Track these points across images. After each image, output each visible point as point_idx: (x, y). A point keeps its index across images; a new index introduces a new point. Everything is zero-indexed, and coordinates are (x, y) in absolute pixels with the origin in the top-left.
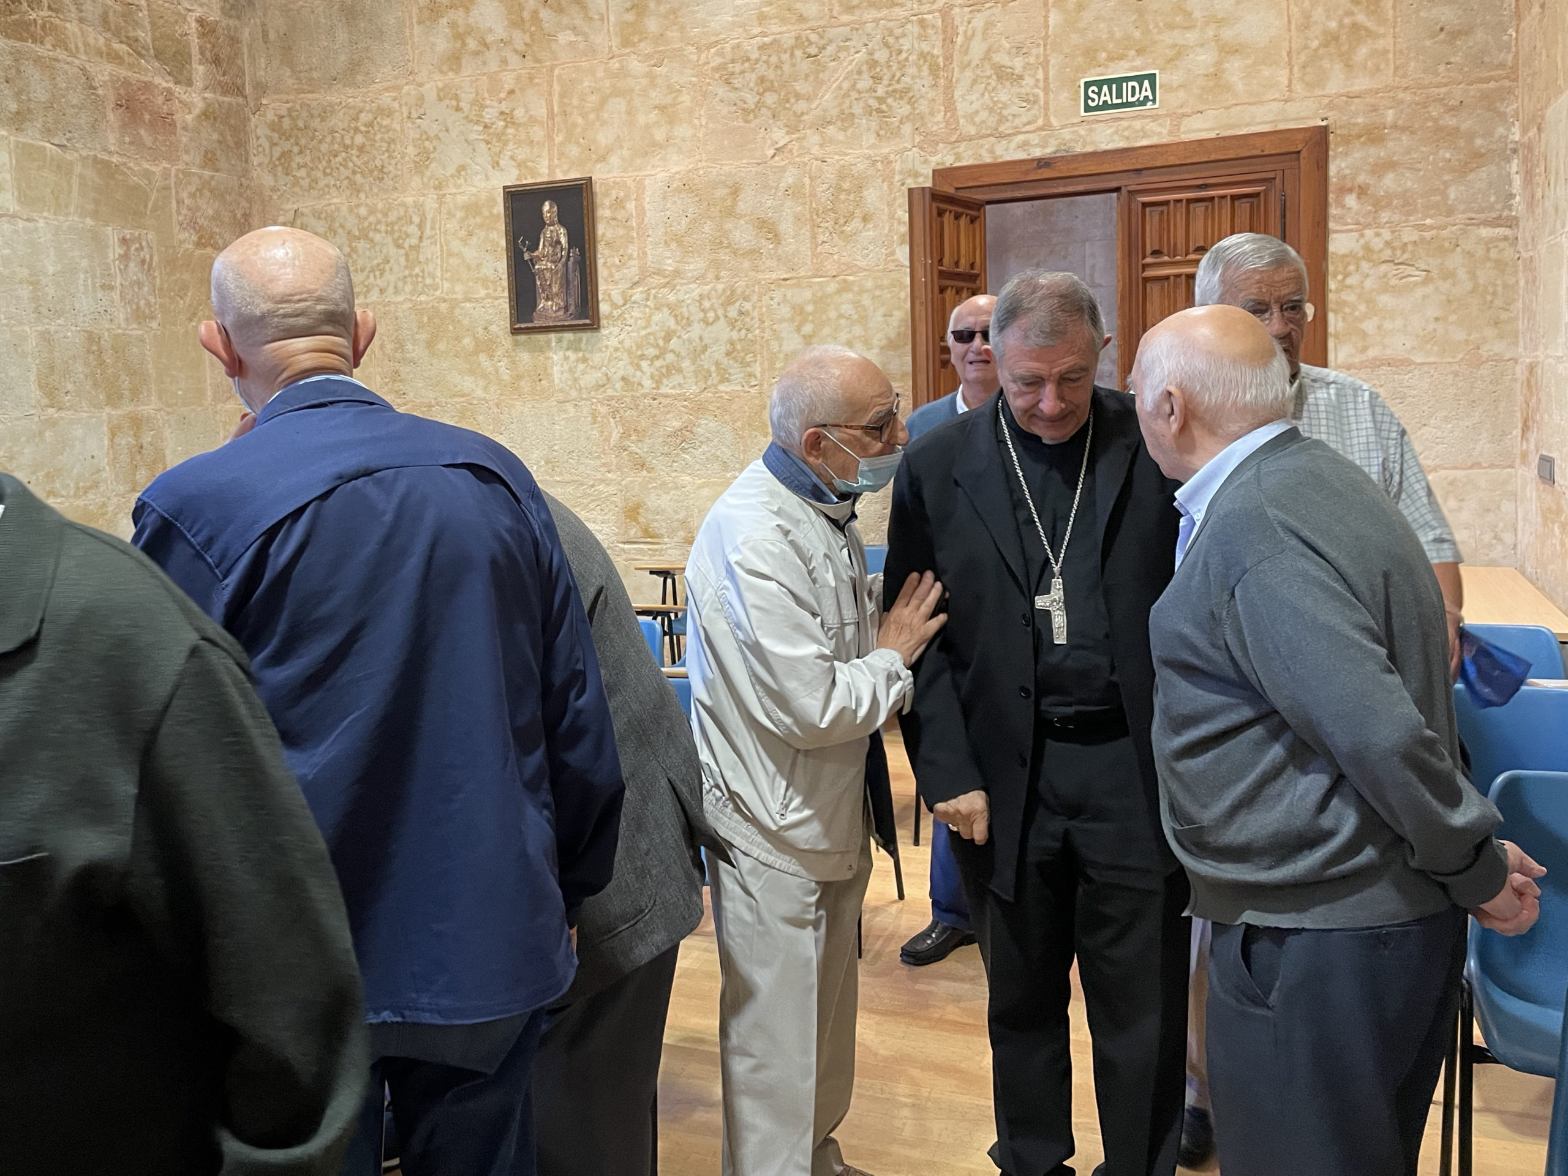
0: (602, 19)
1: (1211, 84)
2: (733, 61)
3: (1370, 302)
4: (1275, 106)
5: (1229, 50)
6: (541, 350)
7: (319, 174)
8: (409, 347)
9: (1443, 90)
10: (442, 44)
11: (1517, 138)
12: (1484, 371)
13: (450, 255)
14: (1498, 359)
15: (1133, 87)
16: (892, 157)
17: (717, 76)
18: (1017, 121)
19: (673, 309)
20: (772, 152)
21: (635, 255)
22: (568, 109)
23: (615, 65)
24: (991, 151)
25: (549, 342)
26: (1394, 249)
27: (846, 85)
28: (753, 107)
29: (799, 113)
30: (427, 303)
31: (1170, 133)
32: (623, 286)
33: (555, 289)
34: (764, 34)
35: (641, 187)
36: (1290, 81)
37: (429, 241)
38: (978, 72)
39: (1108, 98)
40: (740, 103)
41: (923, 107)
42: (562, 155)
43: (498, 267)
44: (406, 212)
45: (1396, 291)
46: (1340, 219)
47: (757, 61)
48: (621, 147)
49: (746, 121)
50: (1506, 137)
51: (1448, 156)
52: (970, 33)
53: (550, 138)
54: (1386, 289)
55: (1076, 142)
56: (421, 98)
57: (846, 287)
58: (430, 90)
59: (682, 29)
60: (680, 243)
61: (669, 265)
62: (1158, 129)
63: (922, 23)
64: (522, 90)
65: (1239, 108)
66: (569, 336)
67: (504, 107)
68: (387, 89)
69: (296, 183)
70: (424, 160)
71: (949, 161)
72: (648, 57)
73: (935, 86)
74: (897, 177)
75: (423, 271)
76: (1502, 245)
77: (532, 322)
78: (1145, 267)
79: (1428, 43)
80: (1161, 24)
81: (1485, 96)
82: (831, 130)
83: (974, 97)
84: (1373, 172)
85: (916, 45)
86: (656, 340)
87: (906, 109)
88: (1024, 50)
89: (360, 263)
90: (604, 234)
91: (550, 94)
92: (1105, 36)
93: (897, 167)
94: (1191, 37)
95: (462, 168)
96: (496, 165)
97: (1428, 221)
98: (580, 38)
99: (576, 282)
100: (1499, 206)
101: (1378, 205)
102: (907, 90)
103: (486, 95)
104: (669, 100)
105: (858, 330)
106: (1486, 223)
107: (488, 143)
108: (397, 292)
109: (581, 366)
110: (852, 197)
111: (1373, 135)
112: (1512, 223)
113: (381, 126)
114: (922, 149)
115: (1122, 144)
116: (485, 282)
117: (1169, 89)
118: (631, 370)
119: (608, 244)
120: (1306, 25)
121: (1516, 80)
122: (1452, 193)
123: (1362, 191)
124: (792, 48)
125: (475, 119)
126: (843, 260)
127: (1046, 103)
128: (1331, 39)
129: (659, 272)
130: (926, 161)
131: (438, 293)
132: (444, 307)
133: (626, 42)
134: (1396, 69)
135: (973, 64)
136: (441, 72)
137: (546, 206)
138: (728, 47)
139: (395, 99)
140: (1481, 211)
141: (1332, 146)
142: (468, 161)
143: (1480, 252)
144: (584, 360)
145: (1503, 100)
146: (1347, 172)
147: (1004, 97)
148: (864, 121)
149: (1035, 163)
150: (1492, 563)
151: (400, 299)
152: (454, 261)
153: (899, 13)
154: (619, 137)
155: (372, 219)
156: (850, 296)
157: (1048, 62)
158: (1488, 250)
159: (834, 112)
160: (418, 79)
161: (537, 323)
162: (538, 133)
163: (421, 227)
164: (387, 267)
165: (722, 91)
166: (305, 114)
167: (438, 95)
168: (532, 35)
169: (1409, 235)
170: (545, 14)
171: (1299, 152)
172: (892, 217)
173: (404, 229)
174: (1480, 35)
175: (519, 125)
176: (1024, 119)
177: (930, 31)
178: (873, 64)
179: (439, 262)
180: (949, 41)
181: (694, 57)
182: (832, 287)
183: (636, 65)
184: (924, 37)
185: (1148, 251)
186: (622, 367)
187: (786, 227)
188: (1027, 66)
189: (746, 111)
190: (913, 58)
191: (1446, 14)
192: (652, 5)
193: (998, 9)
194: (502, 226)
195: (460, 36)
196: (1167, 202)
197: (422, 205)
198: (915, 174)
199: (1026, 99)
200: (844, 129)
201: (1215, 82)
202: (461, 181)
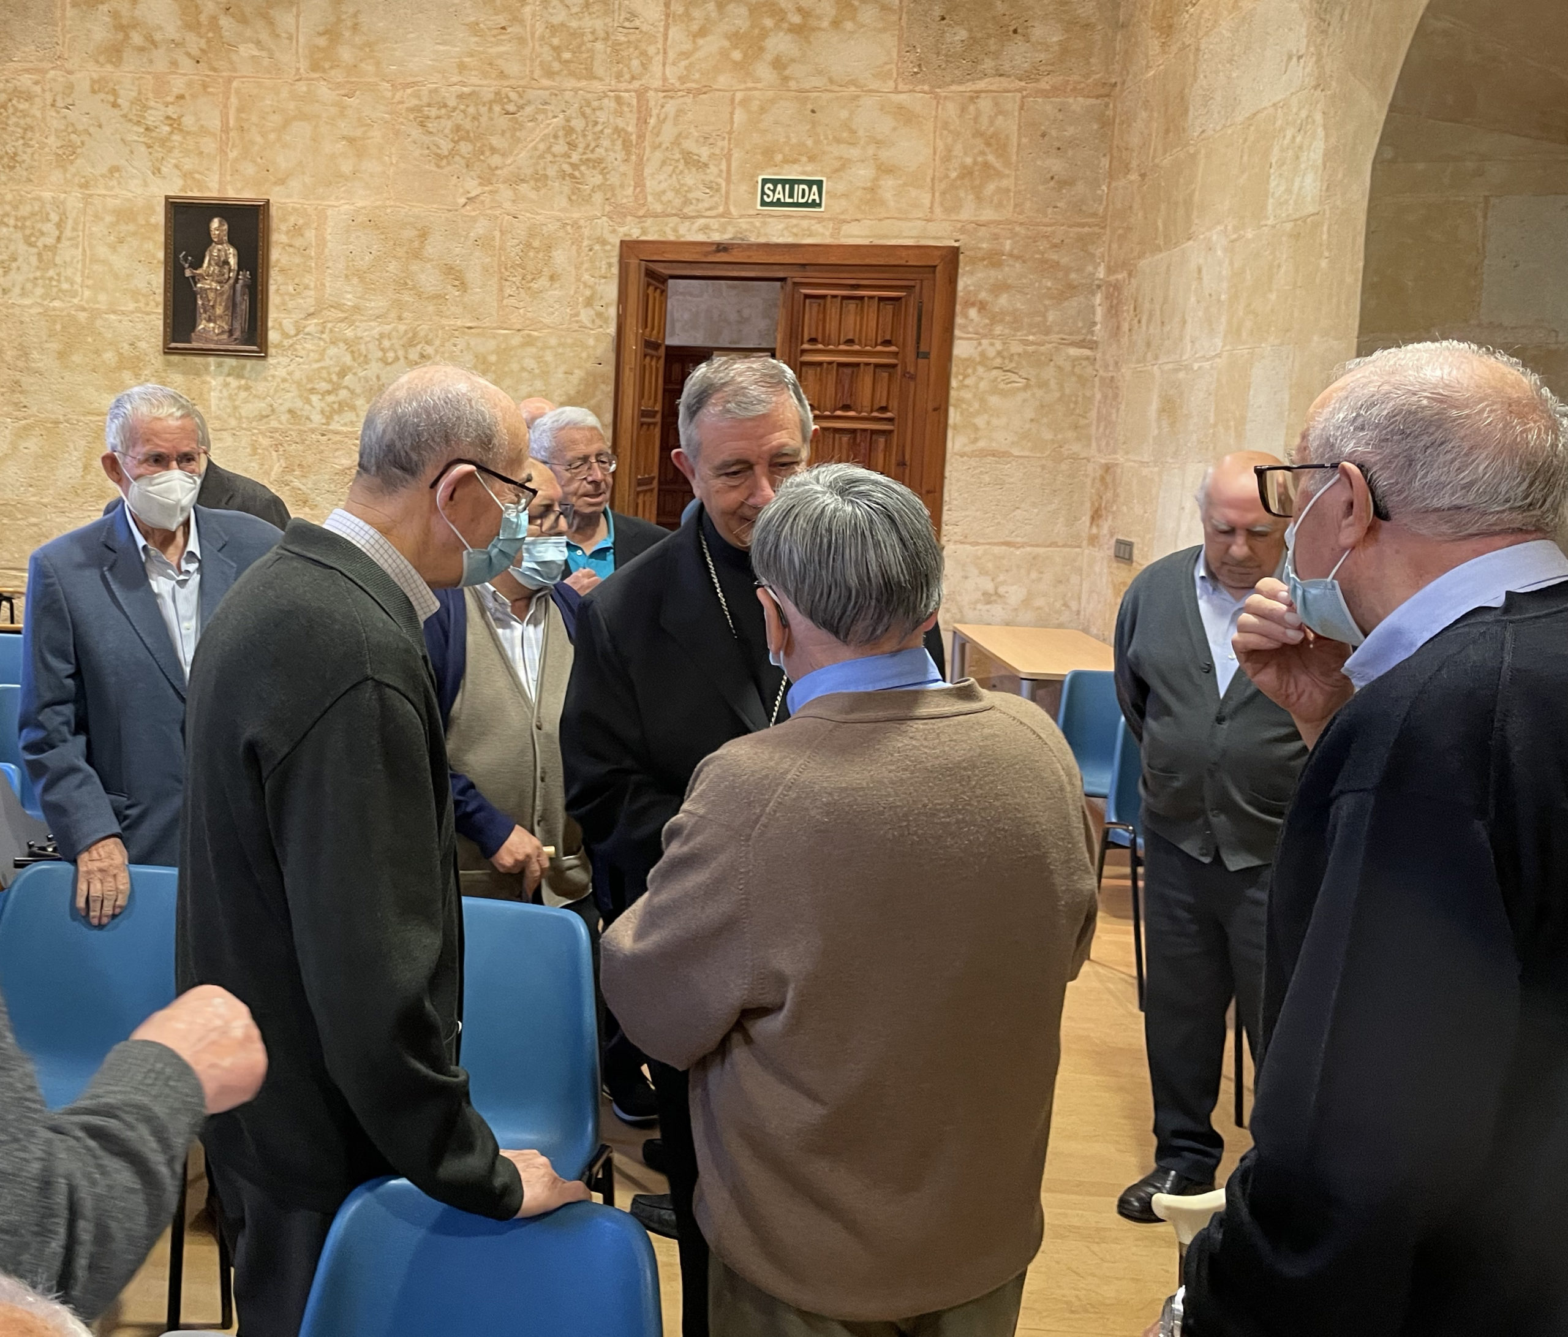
0: (290, 38)
1: (869, 197)
2: (429, 105)
3: (983, 401)
4: (920, 223)
5: (885, 169)
6: (198, 374)
8: (35, 355)
9: (1049, 229)
10: (100, 31)
11: (1101, 276)
12: (1064, 466)
13: (95, 260)
14: (1075, 457)
15: (804, 190)
16: (582, 222)
17: (411, 117)
18: (700, 206)
19: (351, 345)
20: (463, 200)
21: (312, 285)
22: (246, 126)
24: (675, 230)
25: (206, 367)
26: (1003, 358)
27: (542, 147)
28: (446, 153)
29: (493, 166)
30: (62, 310)
31: (832, 236)
32: (296, 316)
33: (219, 311)
34: (464, 84)
35: (322, 215)
36: (932, 203)
37: (68, 243)
38: (668, 154)
39: (781, 196)
40: (434, 148)
41: (614, 179)
42: (235, 171)
43: (153, 281)
44: (42, 207)
45: (1003, 394)
46: (964, 327)
47: (454, 109)
48: (304, 173)
49: (438, 166)
50: (1094, 274)
51: (1049, 284)
52: (662, 116)
53: (222, 151)
54: (995, 391)
55: (751, 232)
56: (70, 87)
57: (529, 342)
58: (82, 79)
59: (378, 64)
60: (361, 279)
61: (349, 300)
62: (821, 230)
63: (618, 100)
64: (194, 96)
65: (889, 221)
66: (231, 362)
67: (171, 111)
68: (27, 71)
70: (68, 154)
71: (635, 234)
72: (339, 86)
73: (626, 161)
74: (586, 243)
75: (59, 274)
76: (1085, 363)
77: (190, 342)
78: (803, 351)
79: (1041, 188)
80: (831, 137)
81: (1080, 238)
82: (524, 188)
83: (662, 178)
84: (991, 291)
85: (611, 121)
86: (329, 374)
87: (598, 179)
88: (711, 141)
90: (278, 261)
91: (226, 106)
92: (782, 140)
93: (586, 232)
94: (854, 153)
95: (114, 169)
96: (156, 171)
97: (1031, 338)
98: (264, 54)
99: (244, 306)
100: (1084, 331)
101: (995, 319)
102: (600, 161)
103: (151, 95)
104: (359, 133)
105: (539, 384)
106: (1073, 344)
107: (149, 147)
108: (24, 293)
109: (243, 394)
110: (541, 255)
111: (994, 259)
112: (1093, 345)
113: (16, 109)
114: (610, 218)
115: (790, 240)
116: (135, 294)
117: (832, 195)
118: (299, 404)
119: (282, 270)
120: (947, 158)
121: (1104, 228)
122: (1051, 316)
123: (982, 307)
124: (491, 102)
125: (135, 119)
126: (529, 315)
127: (727, 193)
128: (967, 173)
129: (338, 306)
130: (614, 231)
131: (76, 301)
132: (82, 316)
133: (315, 67)
134: (1016, 206)
135: (664, 146)
136: (97, 62)
137: (215, 223)
138: (424, 90)
139: (36, 83)
140: (1071, 334)
141: (961, 264)
142: (123, 162)
143: (1068, 368)
144: (247, 388)
145: (1093, 243)
146: (972, 288)
147: (689, 180)
148: (557, 184)
149: (714, 248)
150: (1060, 626)
151: (27, 302)
152: (99, 268)
153: (597, 86)
154: (301, 162)
156: (534, 350)
157: (731, 155)
158: (1074, 366)
159: (529, 171)
160: (68, 65)
161: (194, 345)
162: (209, 145)
163: (59, 225)
164: (14, 265)
165: (416, 132)
167: (92, 87)
168: (209, 41)
169: (1016, 348)
170: (225, 22)
171: (935, 267)
172: (578, 280)
173: (39, 226)
174: (1080, 187)
175: (188, 133)
176: (706, 205)
177: (626, 109)
178: (569, 131)
179: (80, 266)
180: (642, 121)
181: (389, 94)
182: (516, 340)
183: (324, 91)
184: (618, 113)
185: (806, 338)
186: (290, 399)
187: (473, 276)
188: (712, 156)
189: (440, 157)
190: (607, 131)
191: (1056, 165)
192: (347, 34)
193: (689, 100)
194: (161, 238)
195: (122, 27)
196: (824, 297)
197: (63, 203)
198: (603, 242)
199: (710, 186)
200: (537, 189)
201: (872, 196)
202: (114, 183)
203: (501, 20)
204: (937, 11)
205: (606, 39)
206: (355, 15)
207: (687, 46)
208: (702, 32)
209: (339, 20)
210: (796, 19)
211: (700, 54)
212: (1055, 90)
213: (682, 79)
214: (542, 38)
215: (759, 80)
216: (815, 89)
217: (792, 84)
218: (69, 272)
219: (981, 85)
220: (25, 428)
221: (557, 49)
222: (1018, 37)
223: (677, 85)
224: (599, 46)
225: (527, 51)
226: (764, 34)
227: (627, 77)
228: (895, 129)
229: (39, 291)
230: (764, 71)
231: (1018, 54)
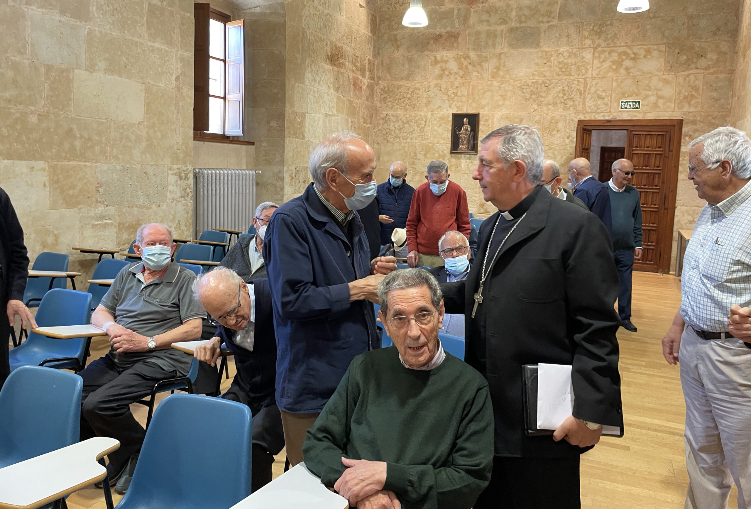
0: (486, 70)
2: (524, 85)
4: (670, 113)
5: (660, 97)
6: (459, 159)
7: (395, 104)
8: (418, 155)
9: (712, 113)
10: (437, 71)
13: (434, 130)
15: (634, 104)
16: (567, 115)
17: (519, 89)
18: (602, 110)
20: (533, 111)
22: (474, 94)
23: (489, 83)
25: (461, 157)
27: (555, 95)
28: (528, 98)
29: (541, 101)
30: (425, 143)
31: (643, 117)
33: (465, 142)
34: (534, 79)
35: (493, 116)
36: (674, 107)
37: (427, 126)
38: (593, 96)
39: (627, 106)
40: (525, 97)
41: (576, 103)
42: (470, 106)
43: (448, 135)
44: (421, 117)
46: (684, 143)
47: (531, 86)
48: (489, 105)
49: (526, 102)
52: (591, 85)
53: (468, 101)
55: (618, 116)
56: (429, 86)
57: (550, 149)
58: (432, 84)
59: (510, 75)
62: (640, 116)
63: (578, 81)
64: (460, 87)
65: (661, 112)
67: (455, 91)
68: (419, 83)
69: (387, 106)
70: (428, 103)
71: (583, 118)
72: (499, 82)
73: (580, 98)
74: (568, 121)
75: (425, 134)
77: (457, 151)
78: (633, 150)
79: (710, 101)
80: (643, 89)
82: (550, 107)
83: (591, 102)
84: (693, 132)
85: (576, 87)
87: (572, 103)
88: (606, 91)
89: (405, 131)
90: (481, 129)
91: (469, 89)
92: (627, 90)
93: (568, 118)
94: (650, 93)
95: (440, 107)
96: (450, 107)
98: (479, 74)
99: (472, 141)
102: (573, 98)
103: (449, 87)
104: (504, 94)
107: (449, 100)
108: (416, 139)
109: (470, 164)
110: (554, 125)
111: (694, 122)
113: (416, 93)
114: (575, 114)
115: (630, 118)
116: (444, 139)
117: (643, 105)
119: (482, 131)
120: (680, 94)
121: (731, 112)
123: (690, 136)
124: (541, 84)
125: (445, 93)
126: (551, 141)
127: (611, 106)
128: (686, 97)
130: (576, 117)
131: (429, 141)
132: (430, 145)
133: (493, 77)
134: (701, 107)
135: (592, 93)
136: (436, 79)
137: (465, 120)
138: (523, 82)
139: (421, 86)
141: (684, 124)
142: (442, 105)
144: (472, 163)
145: (727, 117)
146: (687, 131)
147: (599, 103)
148: (560, 105)
149: (606, 121)
151: (417, 141)
152: (435, 132)
153: (572, 78)
154: (488, 102)
155: (410, 118)
156: (551, 151)
157: (612, 95)
159: (551, 102)
160: (429, 81)
162: (464, 99)
163: (425, 122)
164: (414, 132)
165: (520, 93)
166: (392, 87)
167: (435, 86)
168: (465, 72)
170: (470, 67)
171: (675, 125)
172: (565, 131)
173: (420, 122)
174: (723, 101)
175: (459, 96)
176: (604, 109)
177: (580, 84)
178: (564, 90)
179: (430, 132)
180: (585, 87)
181: (513, 83)
183: (495, 84)
184: (578, 85)
185: (634, 146)
188: (606, 95)
189: (526, 99)
190: (575, 90)
191: (715, 94)
192: (502, 68)
193: (599, 80)
194: (451, 124)
195: (443, 70)
196: (640, 134)
197: (427, 116)
198: (573, 120)
199: (604, 104)
200: (554, 107)
201: (655, 105)
202: (439, 110)
203: (545, 61)
204: (677, 51)
205: (575, 64)
206: (504, 63)
207: (599, 65)
208: (604, 61)
209: (500, 64)
210: (633, 56)
211: (603, 67)
212: (714, 72)
213: (597, 75)
214: (556, 65)
215: (620, 74)
216: (638, 75)
217: (631, 74)
218: (427, 134)
219: (690, 72)
220: (416, 174)
221: (561, 68)
222: (703, 58)
223: (596, 76)
224: (573, 67)
225: (552, 69)
226: (623, 60)
227: (581, 75)
228: (663, 86)
229: (420, 139)
230: (622, 71)
231: (703, 62)
